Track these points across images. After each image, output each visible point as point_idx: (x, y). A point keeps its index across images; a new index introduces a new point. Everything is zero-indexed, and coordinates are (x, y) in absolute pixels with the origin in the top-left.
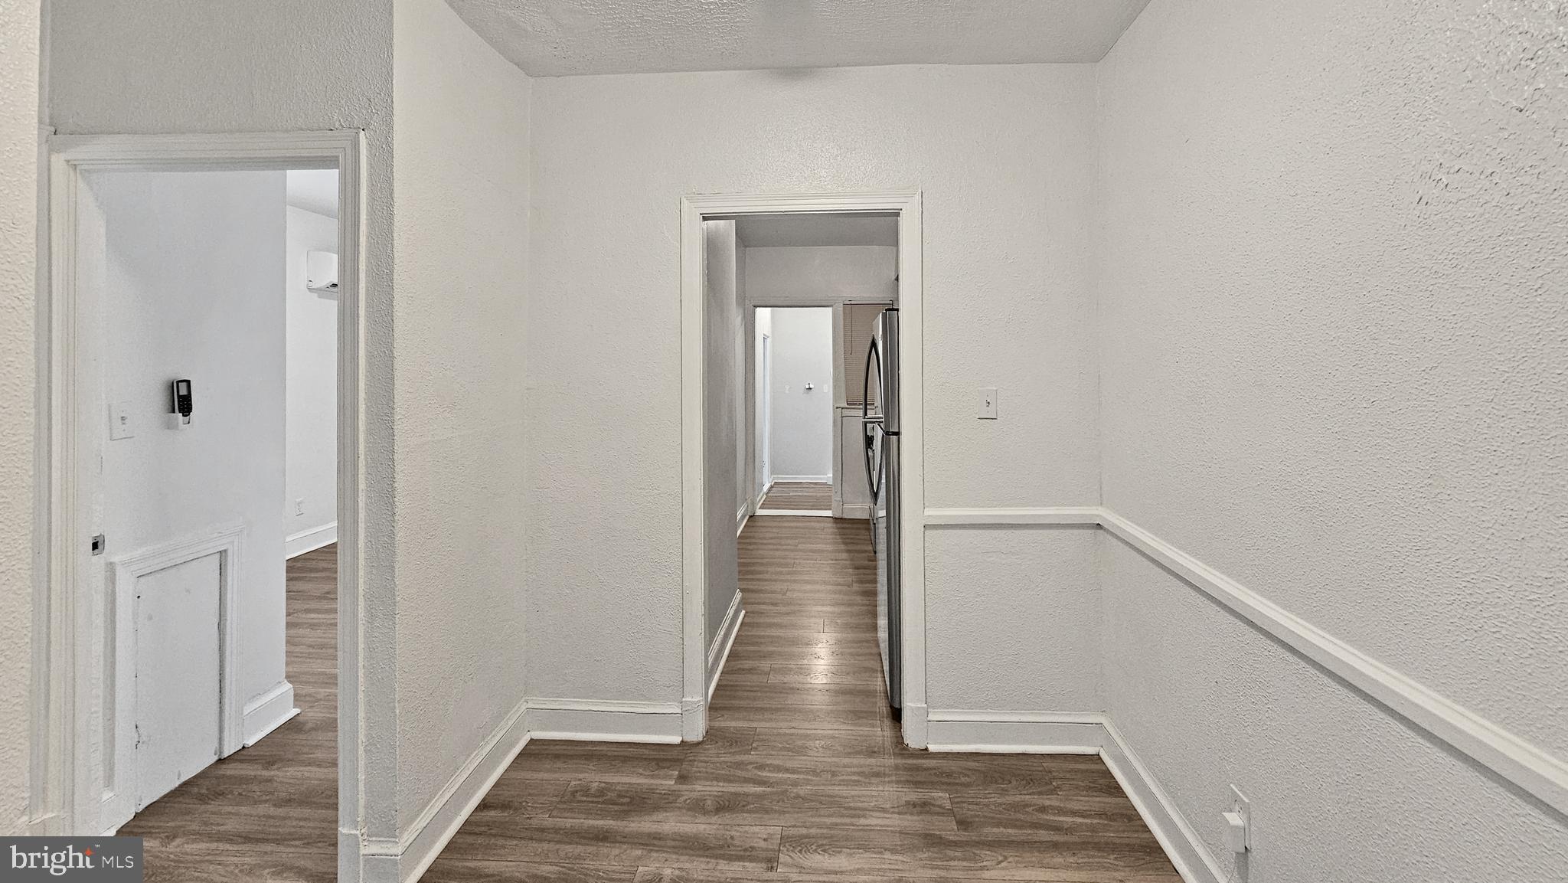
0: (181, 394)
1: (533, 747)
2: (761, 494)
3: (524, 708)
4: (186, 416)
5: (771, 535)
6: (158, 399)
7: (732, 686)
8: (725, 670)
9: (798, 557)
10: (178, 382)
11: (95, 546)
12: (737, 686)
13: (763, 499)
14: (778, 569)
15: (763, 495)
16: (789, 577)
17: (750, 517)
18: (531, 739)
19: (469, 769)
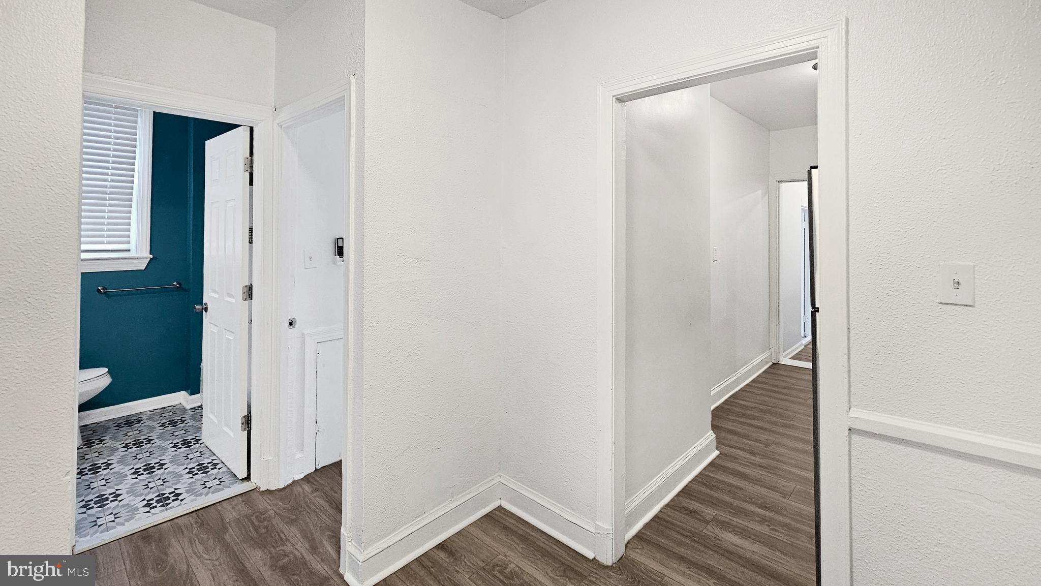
0: (339, 245)
1: (497, 513)
2: (799, 344)
3: (496, 481)
4: (341, 258)
5: (784, 384)
6: (331, 249)
7: (667, 522)
8: (672, 503)
9: (799, 411)
10: (338, 239)
11: (291, 324)
12: (672, 524)
13: (799, 350)
14: (775, 419)
15: (800, 346)
16: (781, 430)
17: (774, 364)
18: (500, 506)
19: (435, 515)
